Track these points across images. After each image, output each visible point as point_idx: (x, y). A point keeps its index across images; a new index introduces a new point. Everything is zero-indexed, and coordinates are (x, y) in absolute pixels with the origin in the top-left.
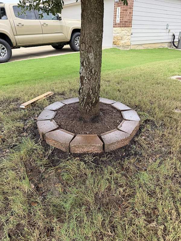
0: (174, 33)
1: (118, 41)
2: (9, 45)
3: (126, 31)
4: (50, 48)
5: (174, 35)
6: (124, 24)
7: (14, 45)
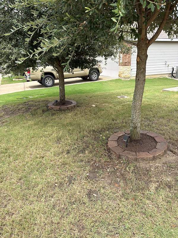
0: (173, 67)
1: (121, 74)
2: (53, 78)
3: (126, 68)
4: (81, 79)
5: (173, 69)
6: (125, 64)
7: (56, 78)
